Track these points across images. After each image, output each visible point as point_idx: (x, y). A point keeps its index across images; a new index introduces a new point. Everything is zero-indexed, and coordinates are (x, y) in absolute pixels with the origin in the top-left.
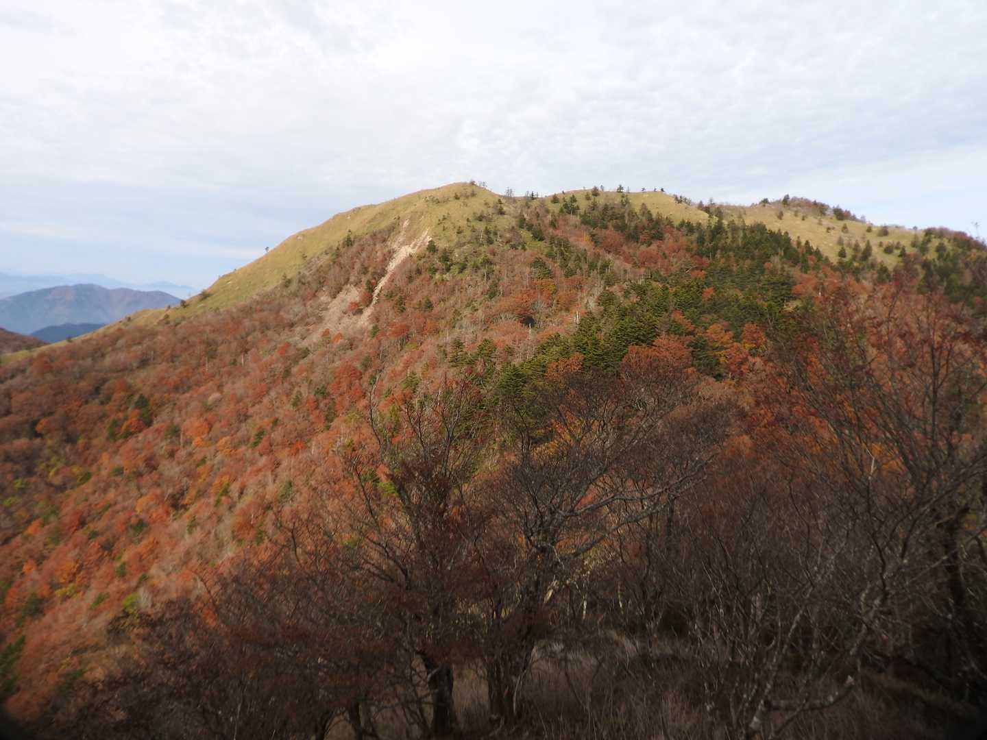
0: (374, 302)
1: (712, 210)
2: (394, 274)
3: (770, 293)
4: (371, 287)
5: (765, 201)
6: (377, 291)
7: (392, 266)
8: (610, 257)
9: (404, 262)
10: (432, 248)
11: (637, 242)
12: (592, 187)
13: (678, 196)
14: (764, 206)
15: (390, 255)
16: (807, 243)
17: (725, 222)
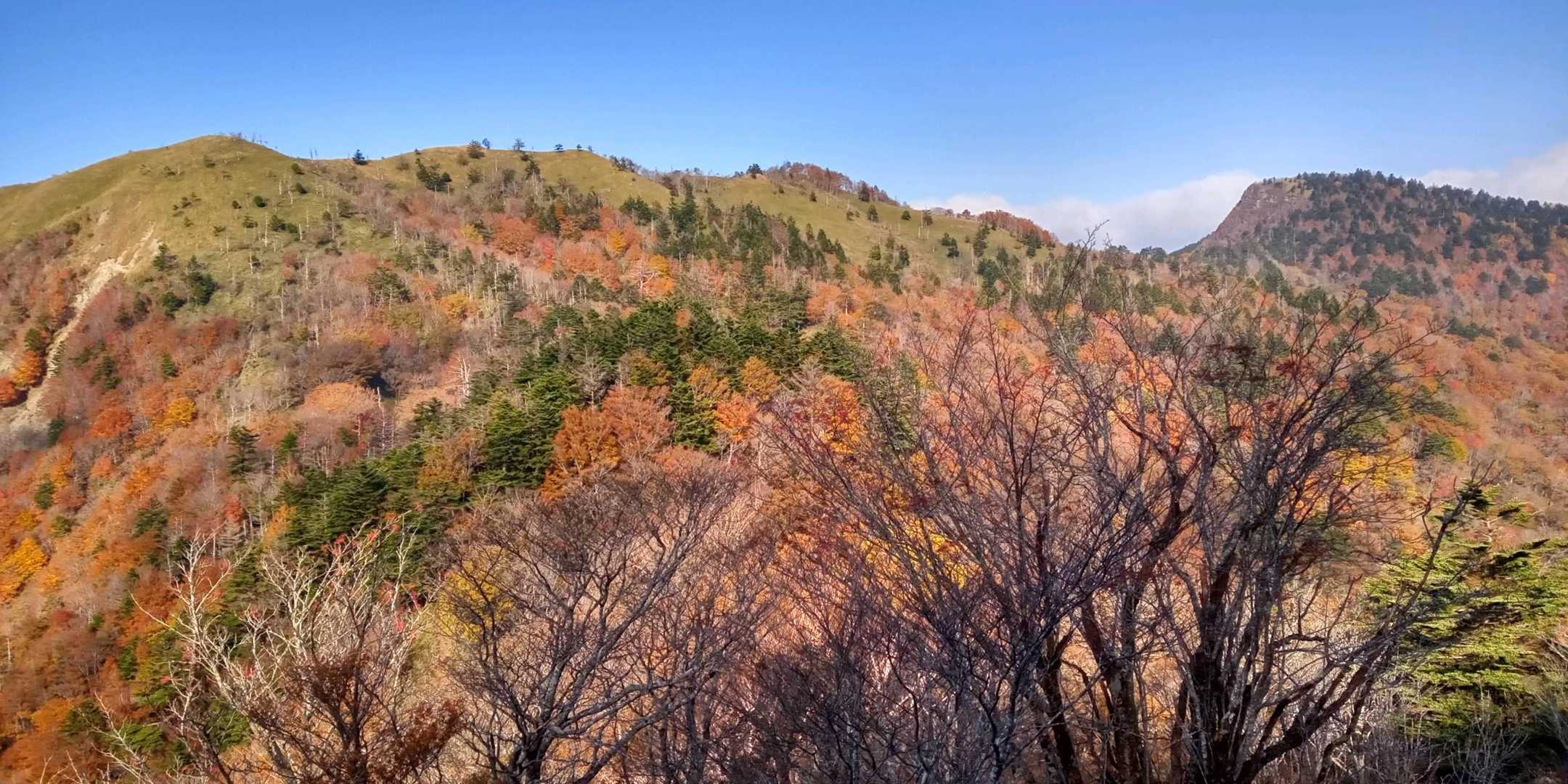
0: (49, 375)
1: (677, 182)
2: (86, 314)
3: (775, 315)
4: (39, 347)
5: (755, 170)
6: (53, 353)
7: (81, 302)
8: (516, 261)
9: (108, 292)
10: (164, 262)
11: (557, 235)
12: (467, 143)
13: (619, 157)
14: (754, 177)
15: (74, 279)
16: (822, 234)
17: (699, 201)
